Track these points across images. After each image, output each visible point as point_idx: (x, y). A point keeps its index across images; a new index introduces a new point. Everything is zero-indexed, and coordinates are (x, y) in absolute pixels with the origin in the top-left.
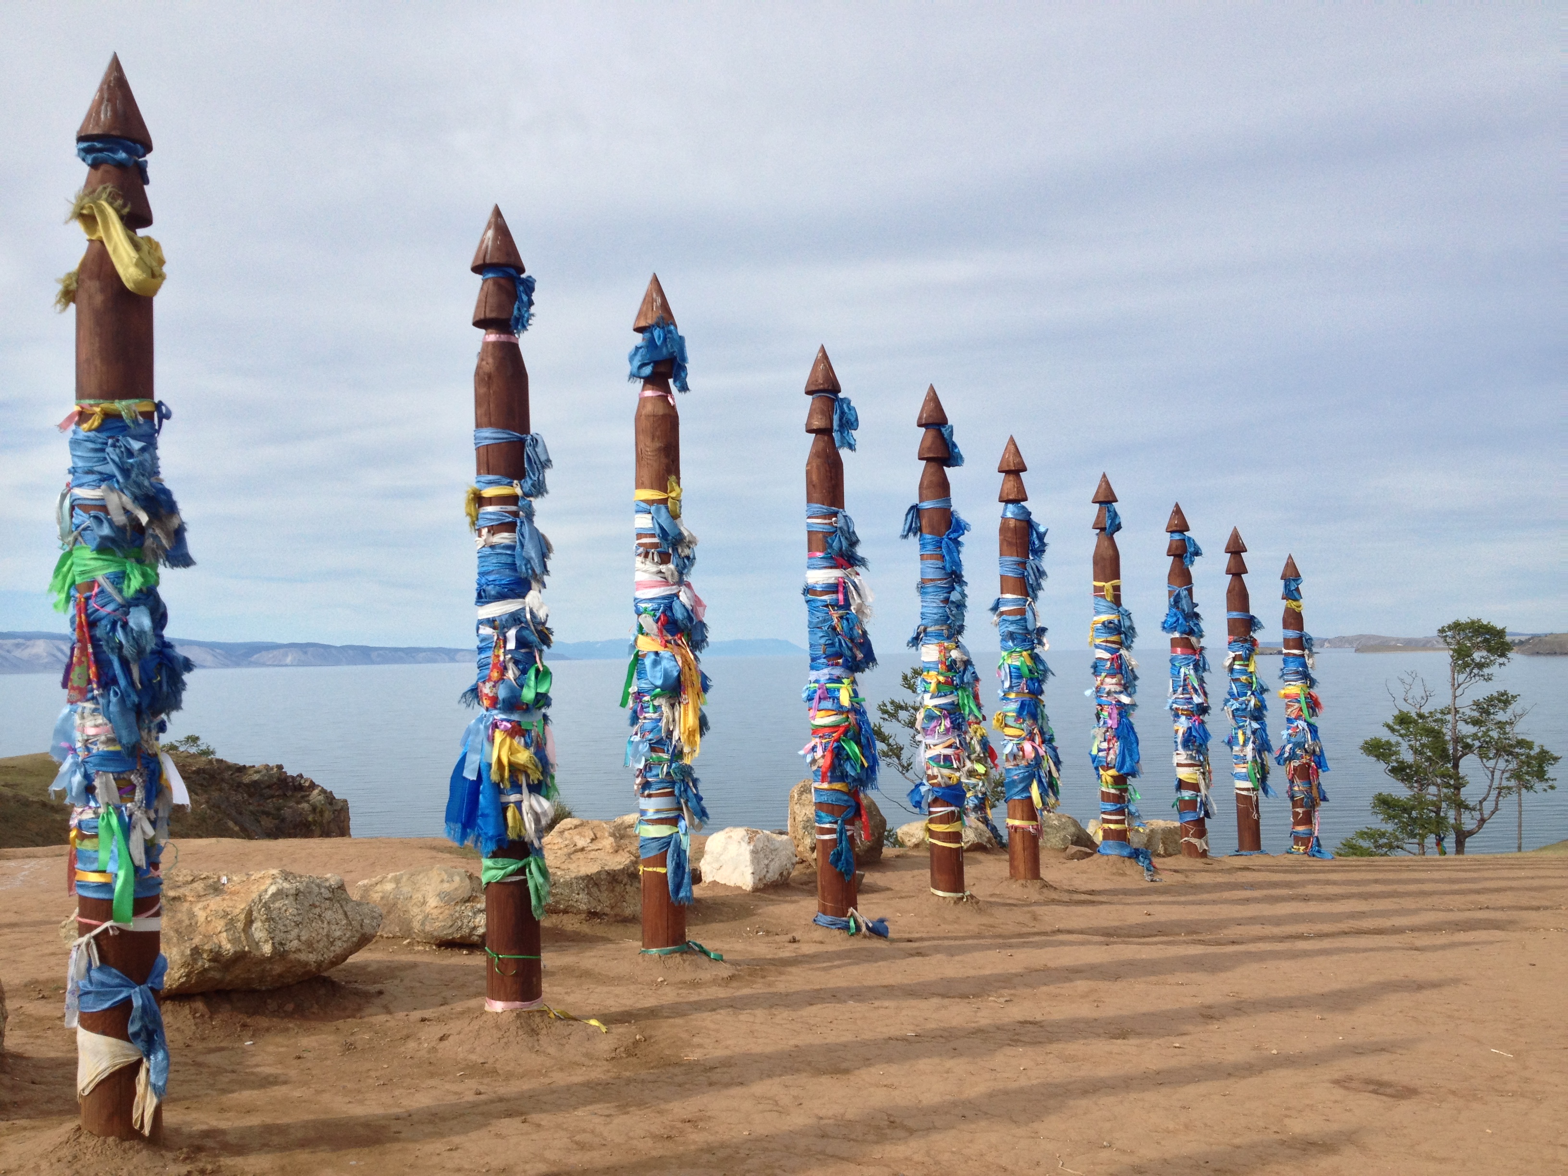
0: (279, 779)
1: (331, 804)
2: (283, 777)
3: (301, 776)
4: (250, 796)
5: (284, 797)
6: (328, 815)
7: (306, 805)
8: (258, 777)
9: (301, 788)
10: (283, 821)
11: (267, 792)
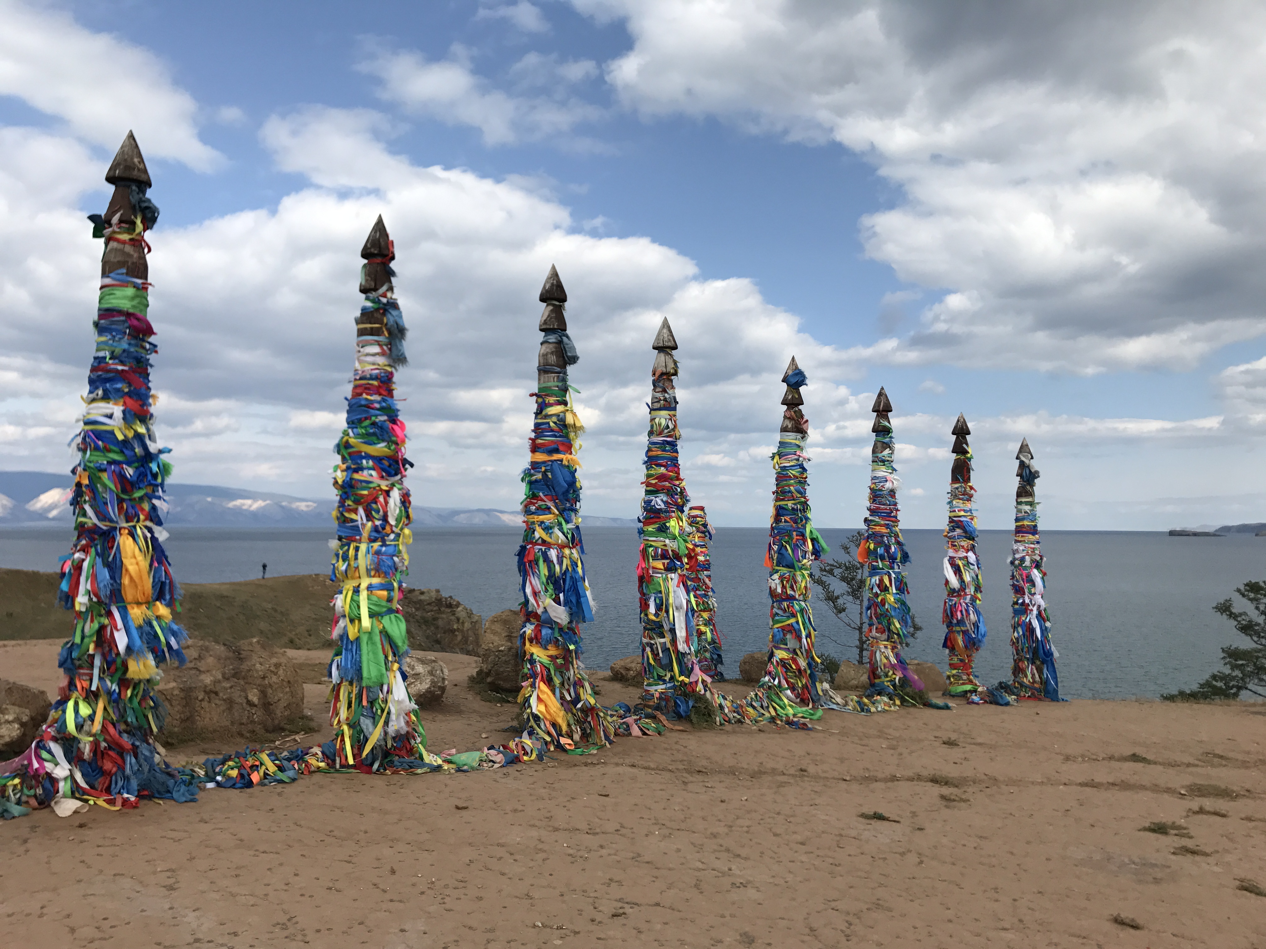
0: (436, 599)
1: (469, 617)
2: (439, 598)
3: (451, 597)
4: (417, 609)
5: (439, 611)
6: (467, 625)
7: (453, 618)
8: (422, 597)
9: (451, 605)
10: (437, 628)
11: (428, 608)
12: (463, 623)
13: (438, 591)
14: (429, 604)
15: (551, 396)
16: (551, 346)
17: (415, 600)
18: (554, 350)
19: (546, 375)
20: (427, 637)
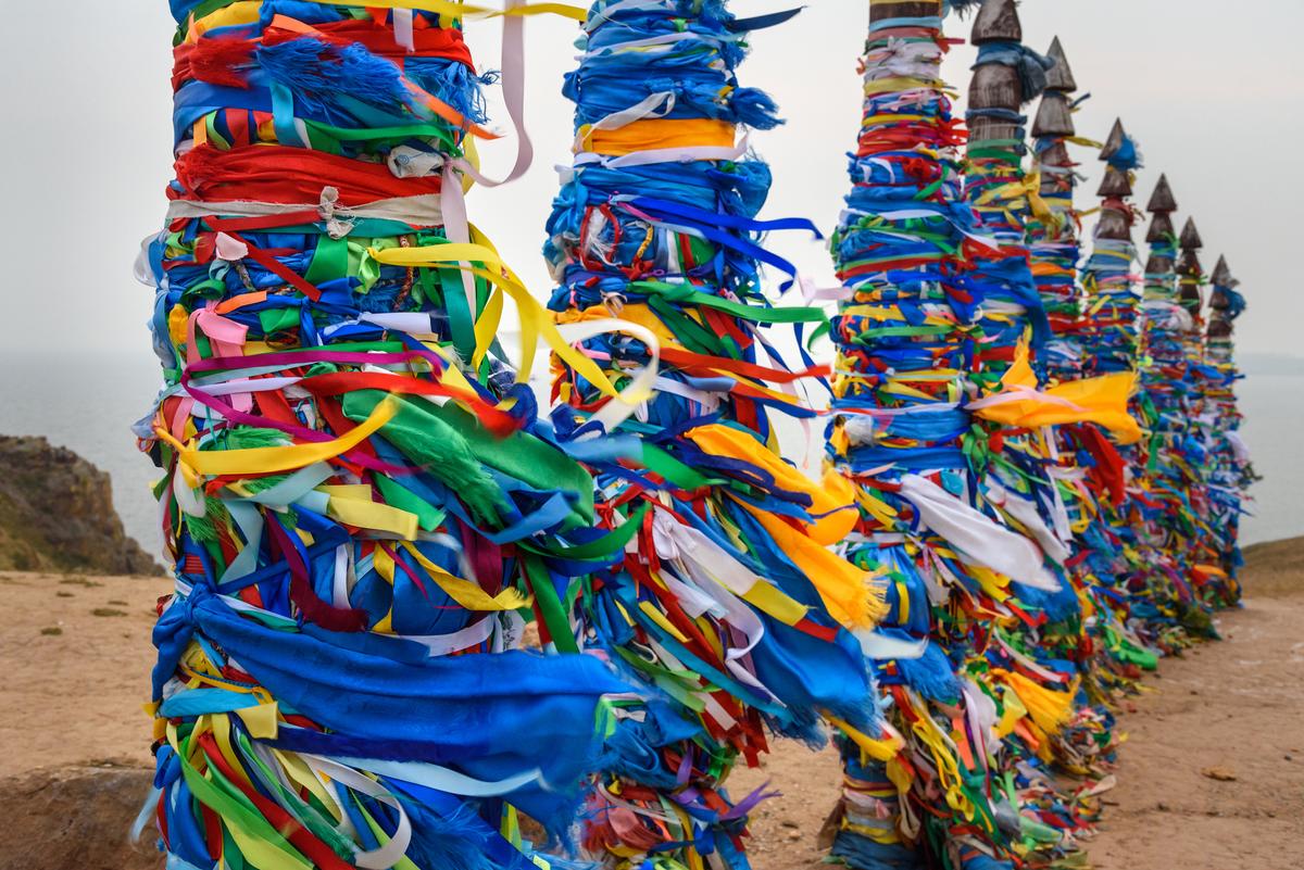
0: (41, 451)
1: (93, 475)
2: (45, 448)
3: (64, 448)
4: (14, 465)
5: (48, 468)
6: (91, 487)
7: (69, 477)
8: (22, 448)
9: (66, 459)
10: (46, 490)
11: (31, 462)
12: (84, 484)
13: (43, 439)
14: (33, 458)
15: (1004, 165)
16: (1005, 71)
17: (11, 451)
18: (1010, 78)
19: (997, 125)
20: (33, 504)
